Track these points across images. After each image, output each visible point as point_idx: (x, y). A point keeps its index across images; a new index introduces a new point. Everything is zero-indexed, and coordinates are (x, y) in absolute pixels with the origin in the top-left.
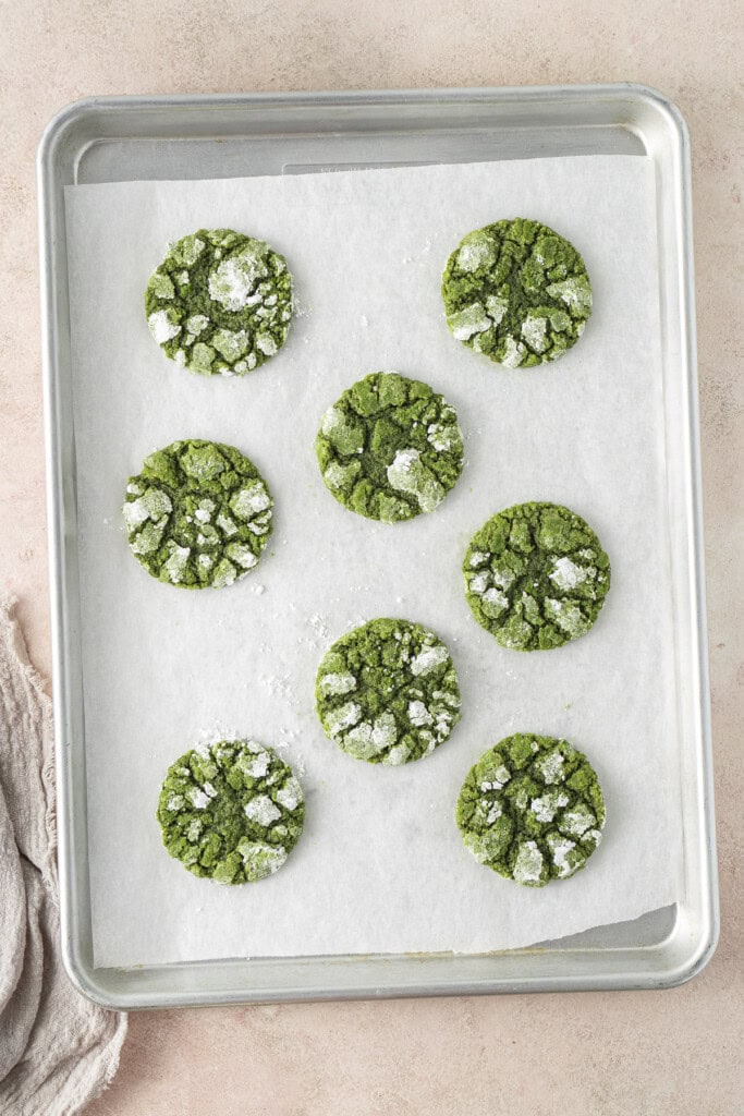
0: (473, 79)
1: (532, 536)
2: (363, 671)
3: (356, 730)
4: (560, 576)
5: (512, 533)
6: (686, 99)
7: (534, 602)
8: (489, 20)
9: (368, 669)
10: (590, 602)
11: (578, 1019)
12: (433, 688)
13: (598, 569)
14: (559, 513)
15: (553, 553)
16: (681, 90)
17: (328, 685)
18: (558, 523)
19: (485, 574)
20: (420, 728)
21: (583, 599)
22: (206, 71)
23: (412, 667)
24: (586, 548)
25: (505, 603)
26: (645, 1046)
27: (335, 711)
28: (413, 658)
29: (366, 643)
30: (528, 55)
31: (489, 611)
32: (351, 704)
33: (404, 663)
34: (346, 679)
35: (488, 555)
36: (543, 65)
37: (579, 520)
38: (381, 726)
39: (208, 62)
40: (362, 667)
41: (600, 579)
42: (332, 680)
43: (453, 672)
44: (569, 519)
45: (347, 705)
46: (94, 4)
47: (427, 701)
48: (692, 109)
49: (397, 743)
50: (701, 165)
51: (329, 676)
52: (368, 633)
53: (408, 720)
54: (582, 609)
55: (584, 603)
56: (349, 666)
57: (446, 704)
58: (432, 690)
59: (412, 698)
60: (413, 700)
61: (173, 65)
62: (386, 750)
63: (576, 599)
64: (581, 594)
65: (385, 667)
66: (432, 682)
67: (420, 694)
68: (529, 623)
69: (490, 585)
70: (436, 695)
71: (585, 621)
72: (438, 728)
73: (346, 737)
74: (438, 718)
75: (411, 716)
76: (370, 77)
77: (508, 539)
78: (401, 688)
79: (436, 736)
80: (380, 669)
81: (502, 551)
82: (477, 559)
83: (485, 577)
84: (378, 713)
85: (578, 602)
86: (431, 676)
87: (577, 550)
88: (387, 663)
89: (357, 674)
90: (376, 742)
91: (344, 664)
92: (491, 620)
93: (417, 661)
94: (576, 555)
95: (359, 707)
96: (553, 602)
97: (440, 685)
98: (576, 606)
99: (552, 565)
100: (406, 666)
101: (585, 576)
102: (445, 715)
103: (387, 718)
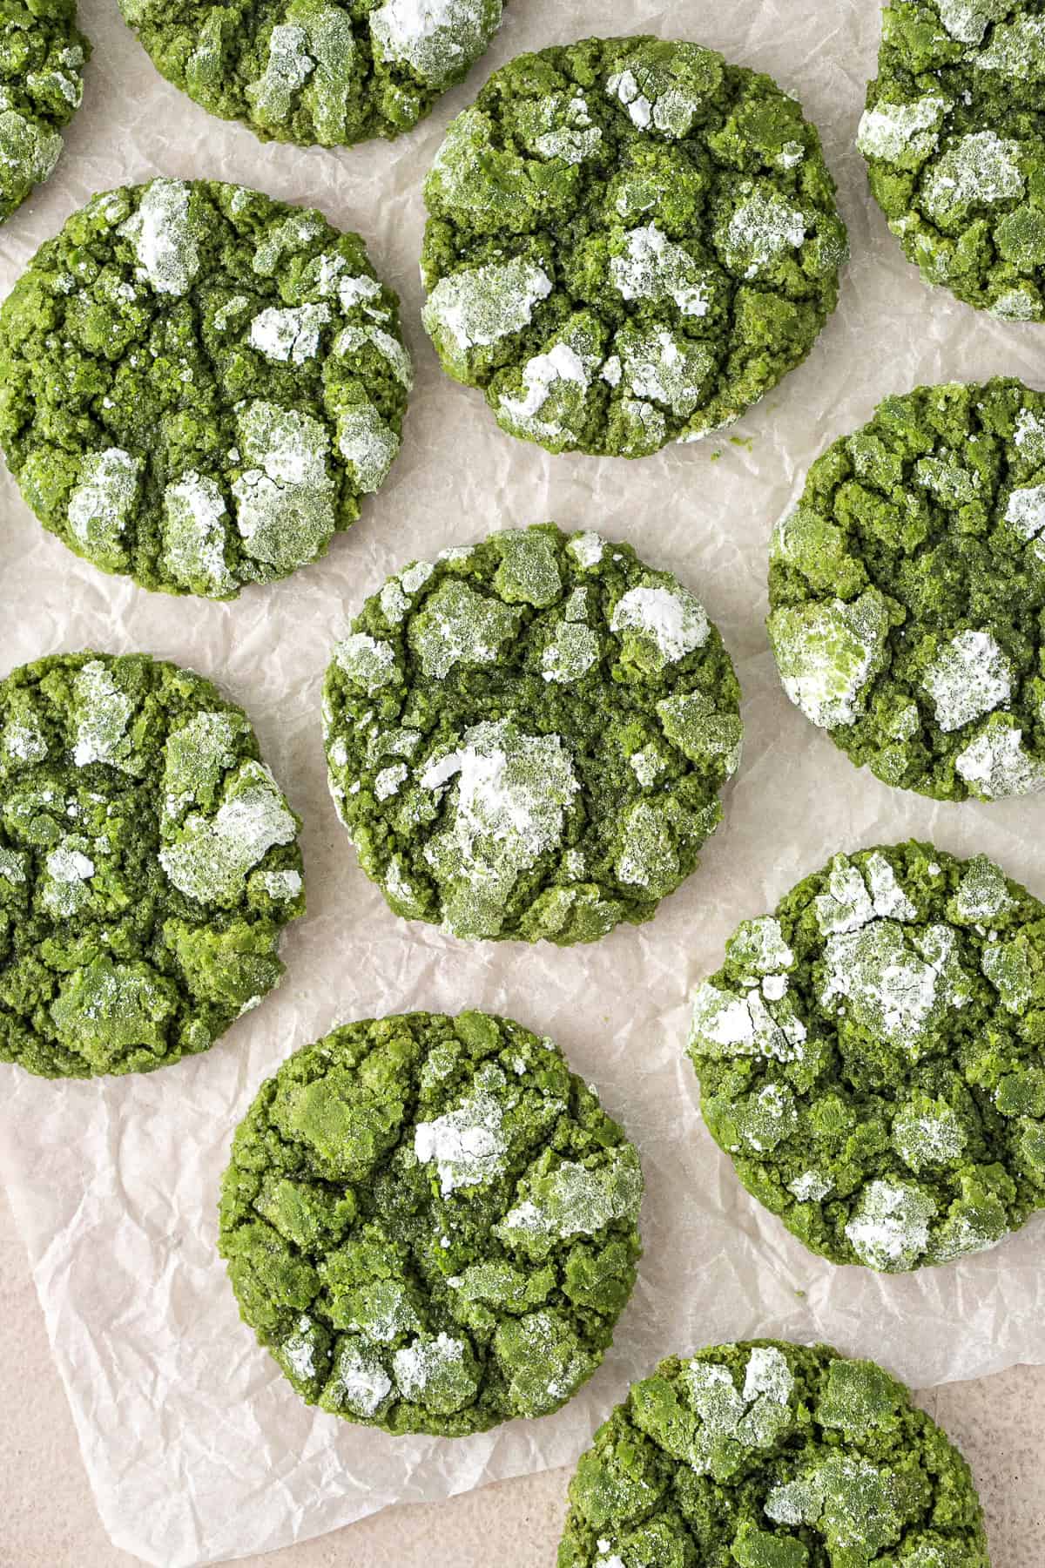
1: (316, 1182)
2: (107, 416)
3: (243, 511)
4: (459, 1168)
5: (283, 1229)
7: (488, 1267)
9: (107, 403)
10: (563, 1123)
12: (241, 264)
13: (492, 1056)
14: (298, 1079)
15: (392, 1150)
17: (93, 525)
18: (321, 1099)
19: (350, 1360)
20: (325, 348)
21: (546, 1135)
23: (159, 286)
24: (423, 1059)
25: (449, 1347)
27: (168, 540)
28: (140, 274)
29: (37, 371)
31: (449, 1399)
32: (173, 491)
33: (141, 302)
34: (100, 470)
35: (305, 1323)
37: (343, 1040)
38: (265, 446)
40: (94, 417)
41: (520, 1067)
42: (85, 508)
43: (225, 190)
44: (326, 1063)
45: (168, 504)
47: (268, 296)
49: (332, 428)
51: (72, 510)
52: (19, 355)
53: (289, 366)
54: (568, 1153)
55: (559, 1140)
56: (75, 446)
57: (299, 251)
58: (244, 266)
59: (239, 328)
60: (245, 328)
62: (336, 463)
63: (539, 1153)
64: (532, 1134)
65: (124, 356)
66: (226, 258)
67: (239, 303)
68: (535, 1309)
69: (383, 1357)
70: (262, 264)
71: (604, 1163)
72: (347, 301)
73: (248, 546)
74: (323, 289)
75: (284, 356)
77: (293, 1248)
78: (200, 345)
79: (366, 319)
80: (124, 371)
81: (315, 1279)
82: (301, 1357)
83: (357, 1360)
84: (230, 438)
85: (547, 1154)
86: (210, 253)
87: (417, 1087)
88: (118, 345)
89: (103, 433)
90: (299, 478)
91: (59, 455)
92: (475, 1403)
93: (152, 266)
94: (424, 1095)
95: (191, 476)
96: (513, 1219)
97: (241, 239)
98: (552, 1168)
99: (420, 1168)
100: (149, 299)
101: (491, 1103)
102: (326, 269)
103: (254, 419)
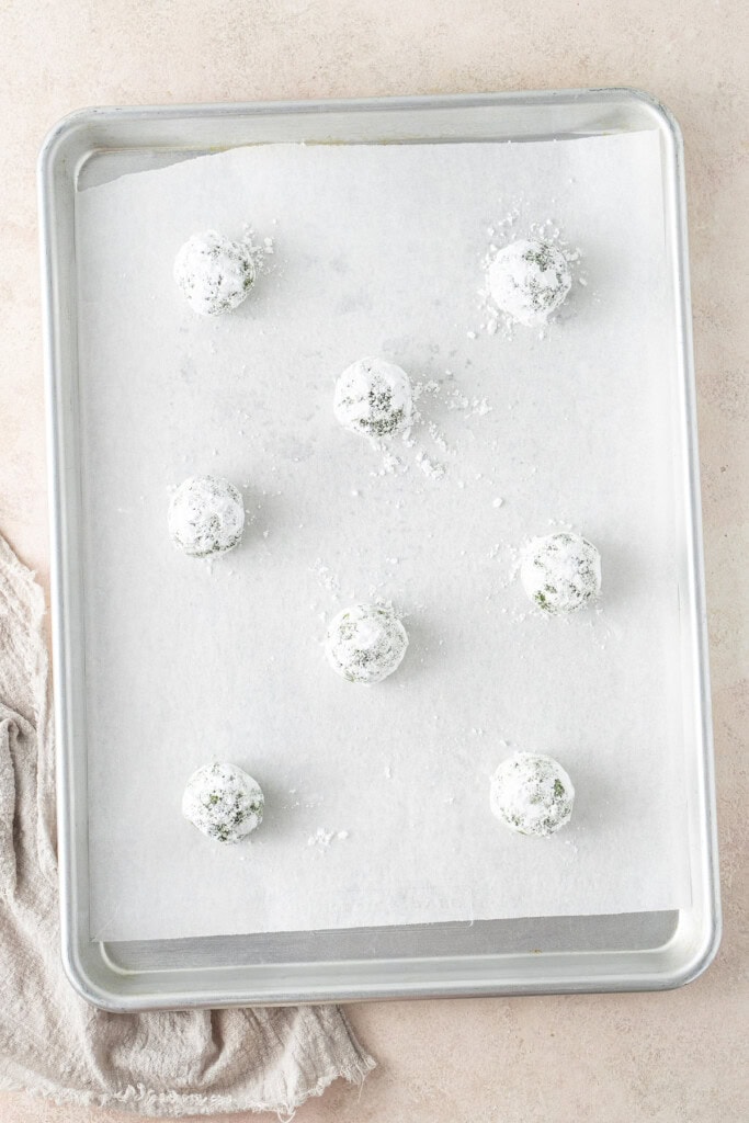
0: (512, 76)
6: (724, 95)
8: (528, 17)
11: (616, 1012)
16: (720, 86)
22: (248, 70)
26: (684, 1040)
30: (567, 51)
36: (582, 62)
39: (250, 61)
46: (139, 4)
48: (730, 105)
50: (739, 159)
61: (216, 63)
76: (410, 75)
